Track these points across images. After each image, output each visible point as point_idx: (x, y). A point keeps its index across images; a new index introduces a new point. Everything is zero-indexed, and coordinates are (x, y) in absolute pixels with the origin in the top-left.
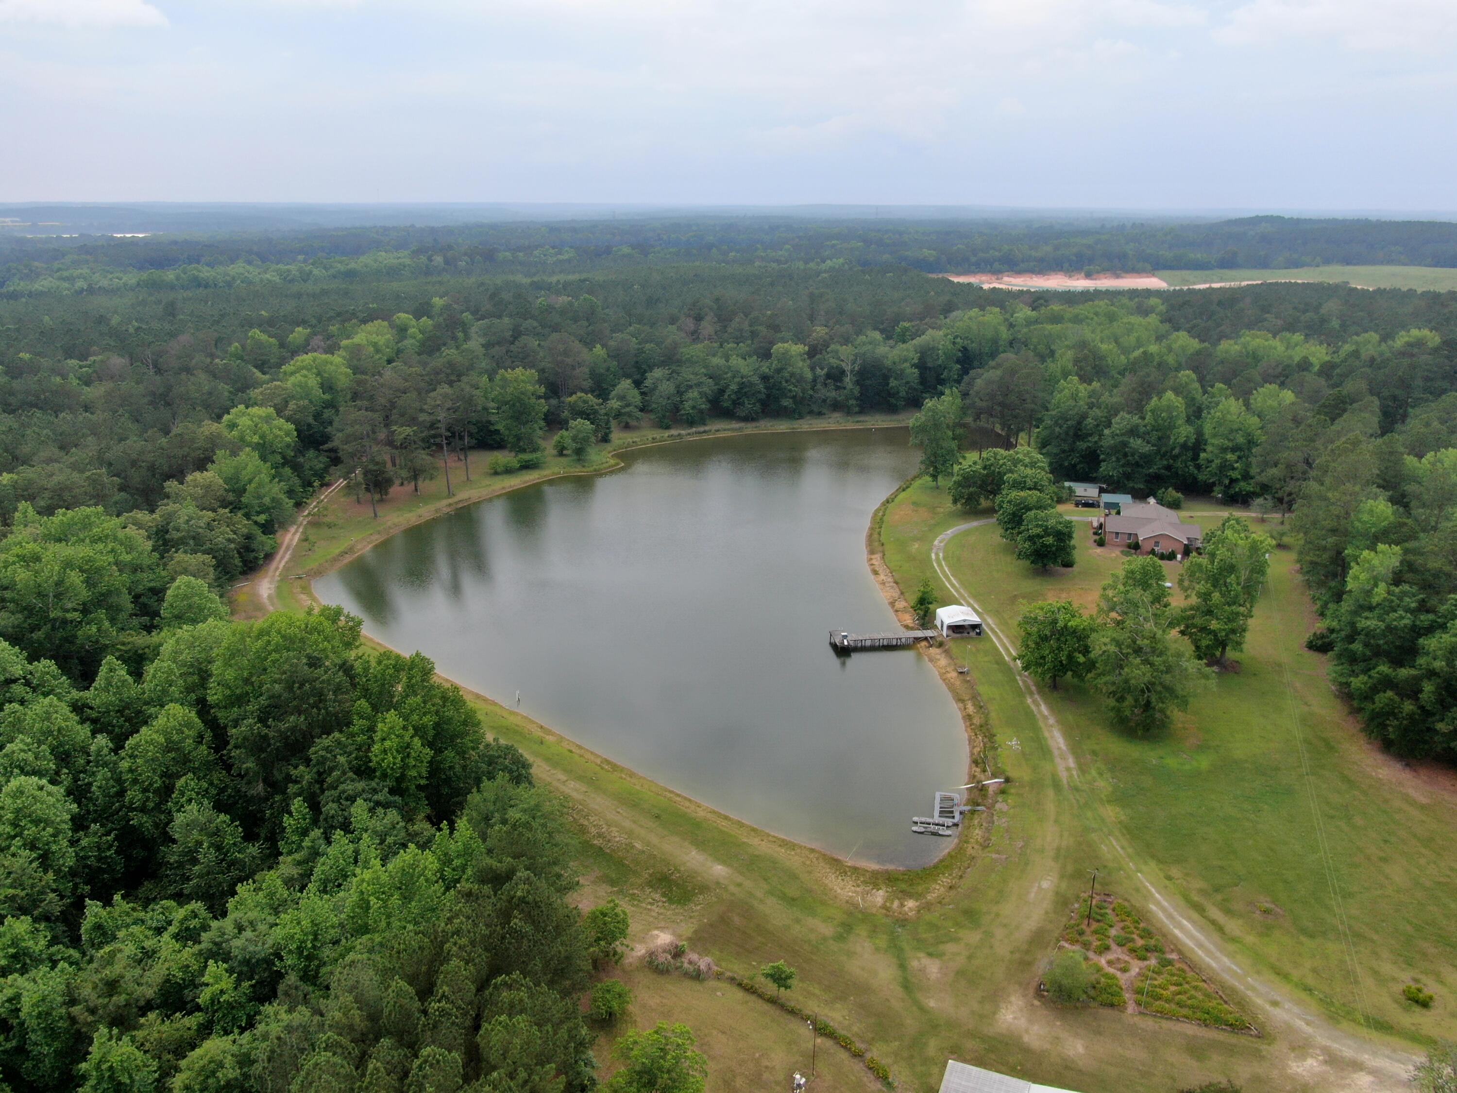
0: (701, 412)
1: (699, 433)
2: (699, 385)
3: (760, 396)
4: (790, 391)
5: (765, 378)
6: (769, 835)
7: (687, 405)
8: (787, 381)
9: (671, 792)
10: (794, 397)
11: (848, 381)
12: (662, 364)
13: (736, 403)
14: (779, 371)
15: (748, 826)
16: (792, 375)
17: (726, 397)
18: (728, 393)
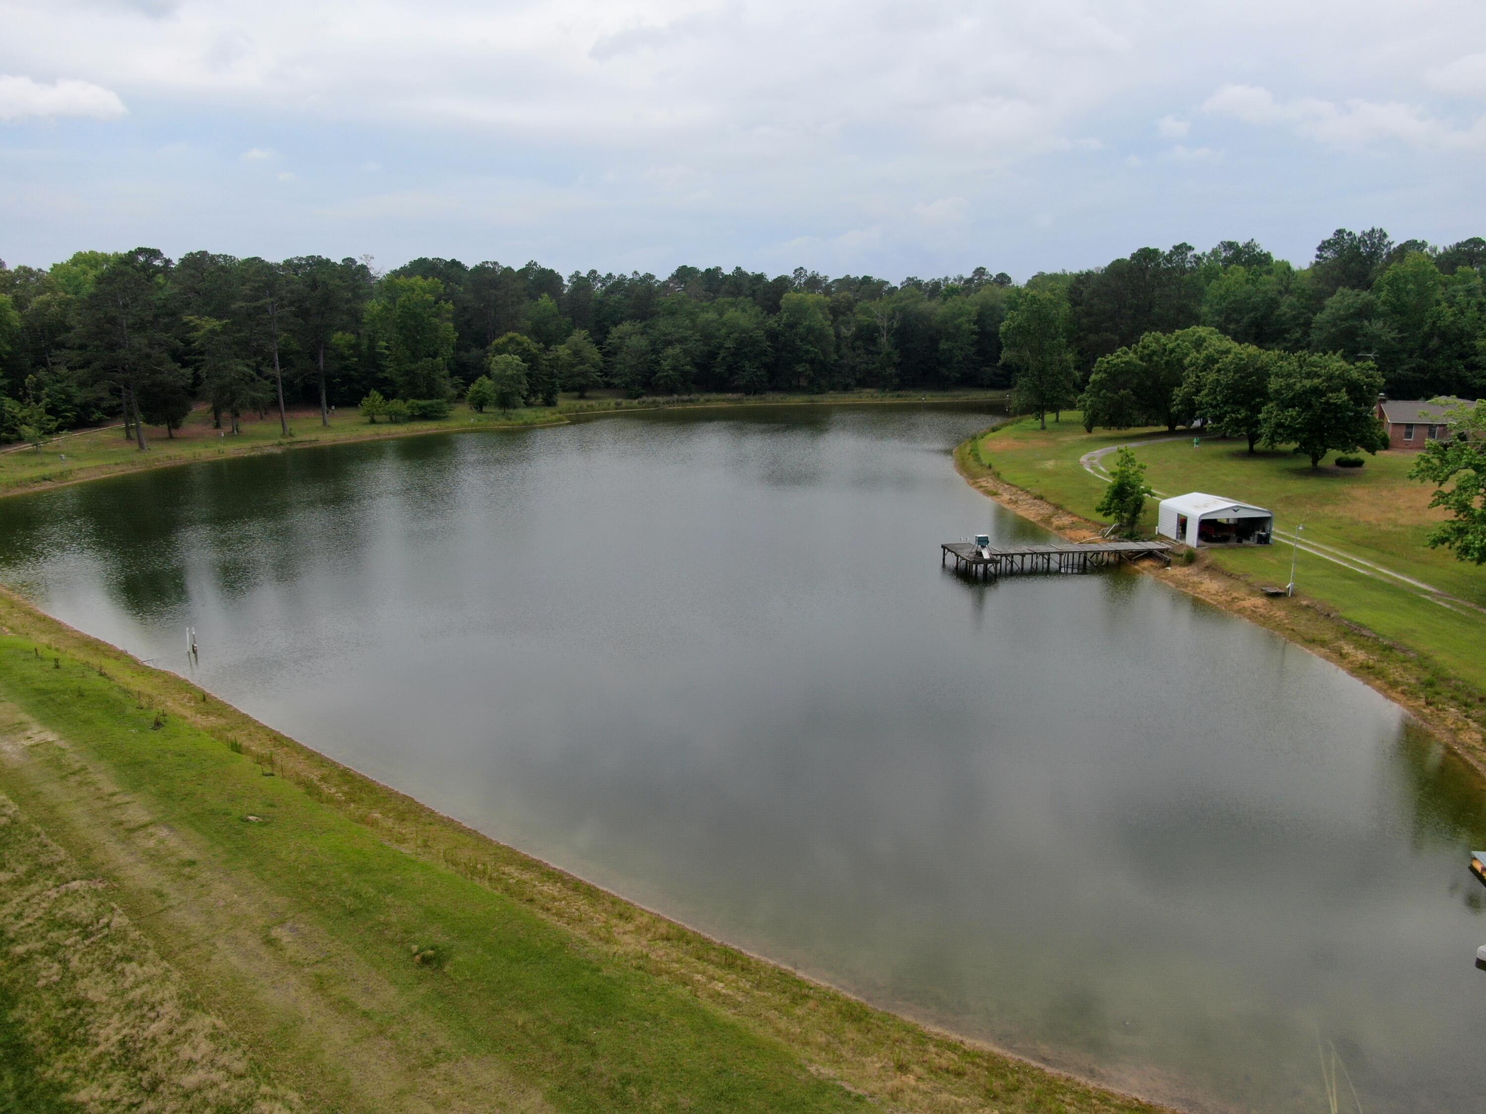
0: (684, 374)
1: (683, 401)
2: (682, 340)
3: (765, 359)
4: (807, 352)
5: (772, 335)
6: (922, 1039)
7: (666, 365)
8: (802, 340)
9: (528, 864)
10: (812, 362)
11: (885, 343)
12: (633, 317)
13: (732, 369)
14: (792, 326)
15: (827, 998)
16: (810, 330)
17: (719, 359)
18: (723, 354)
